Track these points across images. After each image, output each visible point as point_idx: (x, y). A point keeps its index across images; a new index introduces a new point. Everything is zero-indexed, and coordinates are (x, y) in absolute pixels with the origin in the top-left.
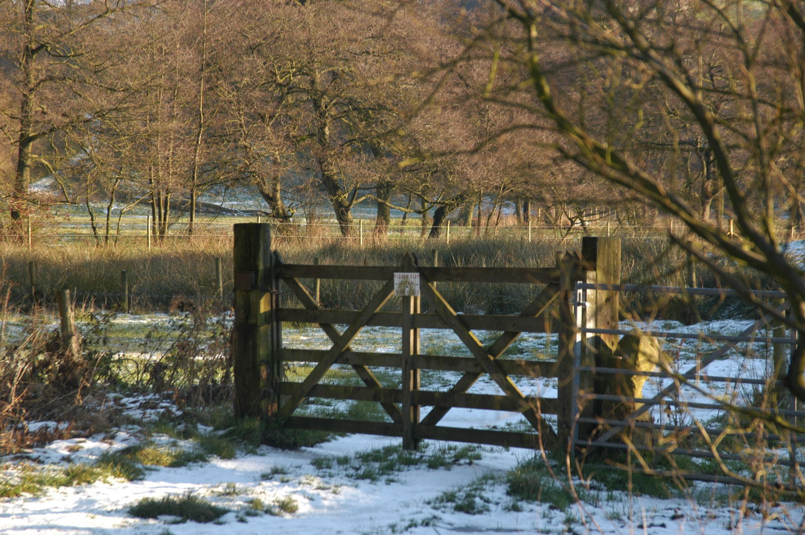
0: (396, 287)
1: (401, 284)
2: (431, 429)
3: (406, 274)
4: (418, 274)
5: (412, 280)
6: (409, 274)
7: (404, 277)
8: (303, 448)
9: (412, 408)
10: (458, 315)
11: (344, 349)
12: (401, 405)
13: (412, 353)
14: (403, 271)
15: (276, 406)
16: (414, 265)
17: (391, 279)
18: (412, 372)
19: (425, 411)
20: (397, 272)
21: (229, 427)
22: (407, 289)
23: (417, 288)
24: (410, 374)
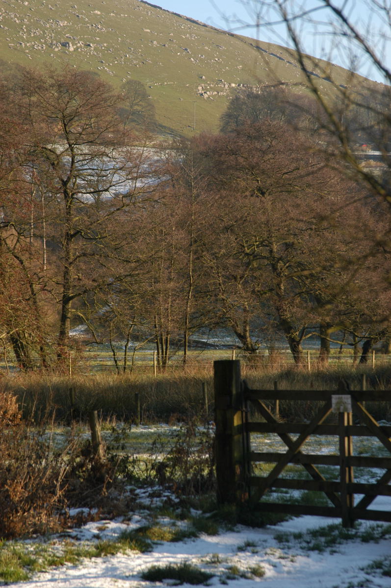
0: (333, 406)
1: (337, 403)
2: (363, 512)
3: (340, 396)
4: (349, 396)
5: (346, 400)
6: (343, 396)
7: (339, 398)
8: (268, 526)
9: (348, 497)
10: (381, 427)
11: (296, 452)
12: (340, 493)
13: (347, 454)
14: (338, 394)
15: (247, 494)
16: (347, 389)
17: (330, 399)
18: (347, 469)
19: (358, 498)
20: (334, 394)
21: (213, 511)
22: (342, 408)
23: (349, 407)
24: (345, 470)
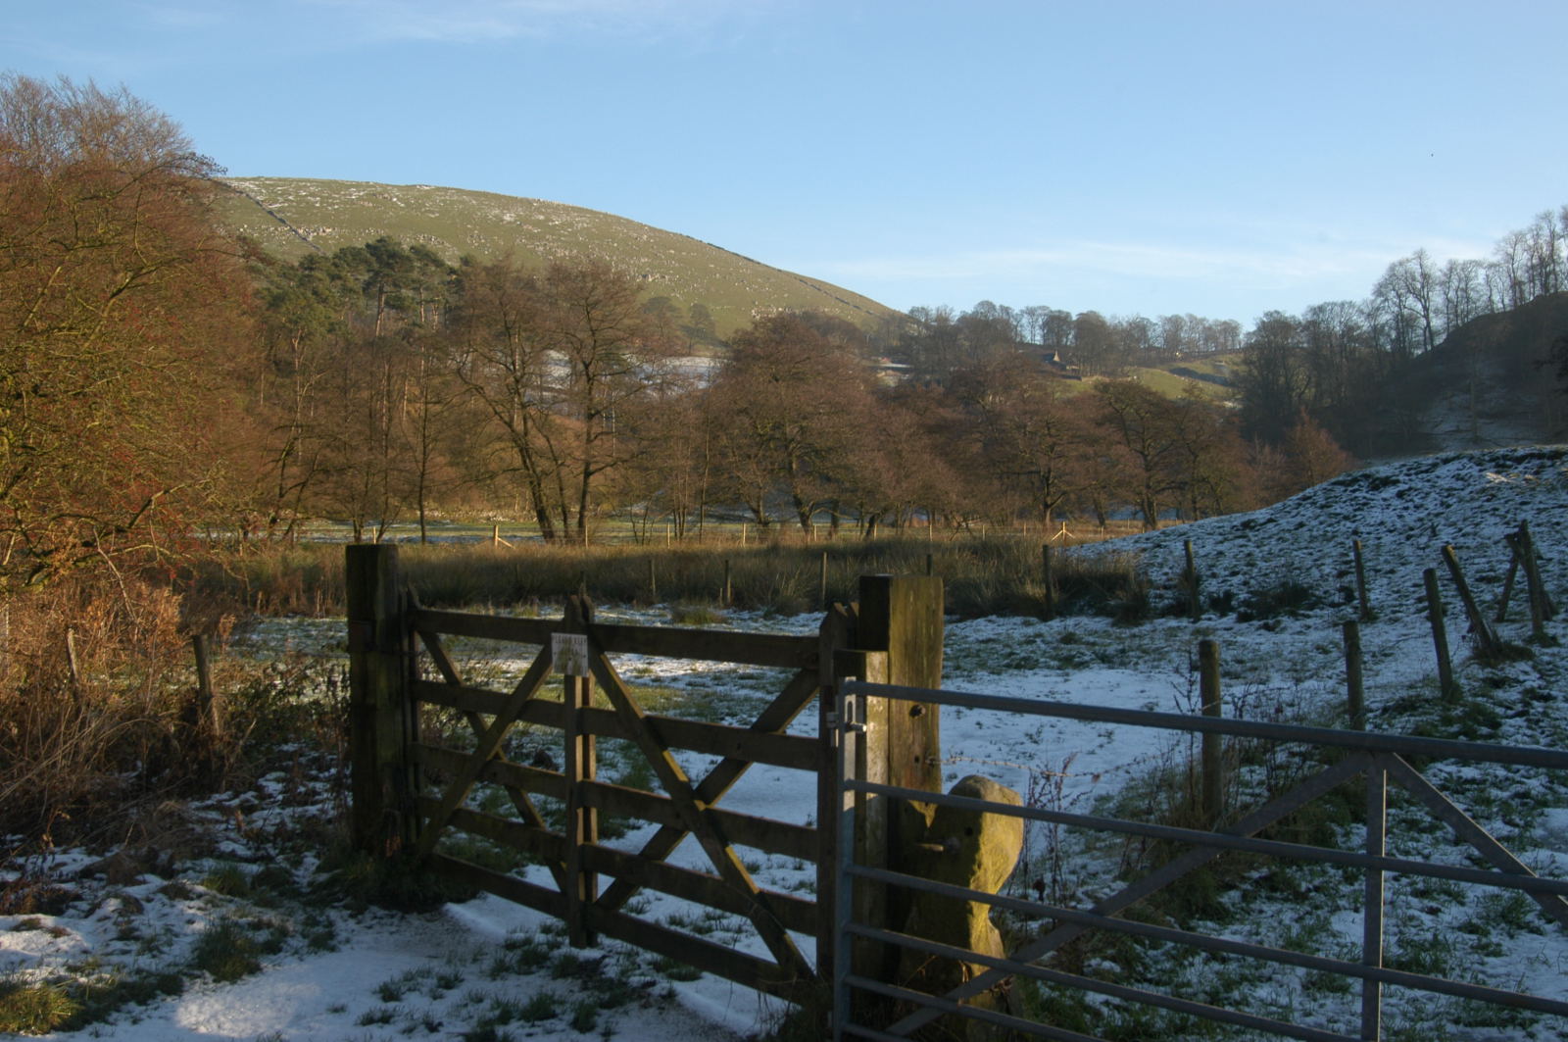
0: (555, 658)
1: (562, 653)
2: (610, 918)
3: (568, 636)
4: (585, 637)
5: (576, 647)
6: (573, 636)
7: (565, 641)
8: (448, 906)
9: (581, 876)
10: (648, 718)
11: (489, 758)
13: (579, 777)
14: (565, 631)
15: (398, 840)
16: (581, 620)
17: (547, 644)
18: (580, 812)
19: (604, 882)
20: (555, 631)
23: (585, 662)
24: (577, 815)
